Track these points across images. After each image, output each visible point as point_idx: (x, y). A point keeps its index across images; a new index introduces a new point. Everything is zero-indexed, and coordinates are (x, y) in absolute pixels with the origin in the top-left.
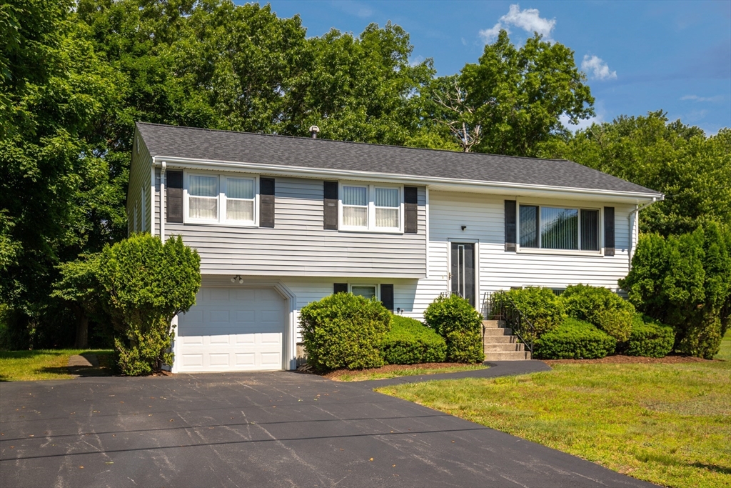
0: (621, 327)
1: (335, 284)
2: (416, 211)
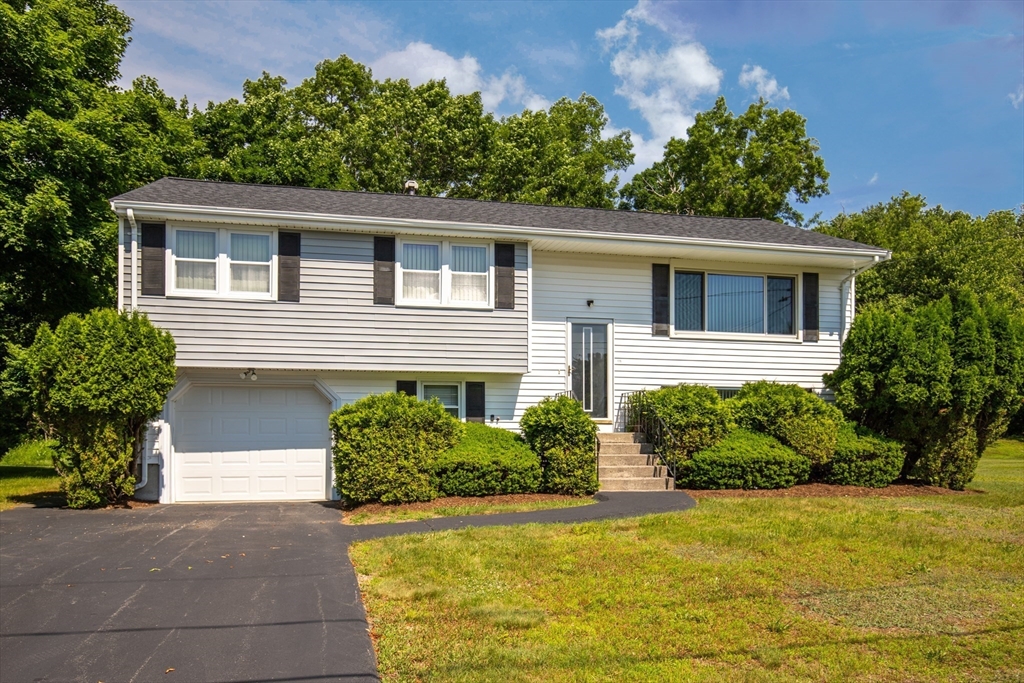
0: (818, 442)
1: (398, 382)
2: (513, 277)
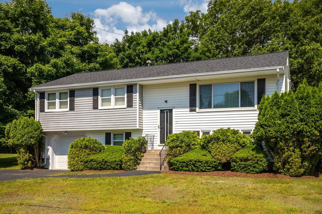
1: (106, 133)
2: (132, 96)
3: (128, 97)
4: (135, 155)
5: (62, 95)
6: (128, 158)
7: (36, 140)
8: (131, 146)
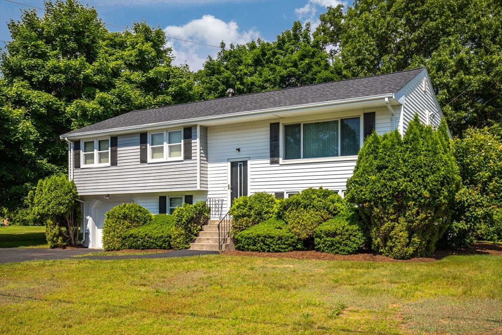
1: (160, 197)
3: (185, 144)
4: (187, 229)
5: (101, 144)
6: (177, 232)
7: (67, 207)
8: (181, 215)
